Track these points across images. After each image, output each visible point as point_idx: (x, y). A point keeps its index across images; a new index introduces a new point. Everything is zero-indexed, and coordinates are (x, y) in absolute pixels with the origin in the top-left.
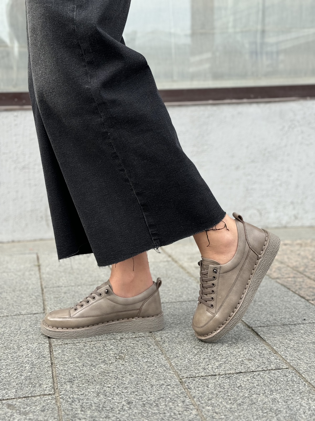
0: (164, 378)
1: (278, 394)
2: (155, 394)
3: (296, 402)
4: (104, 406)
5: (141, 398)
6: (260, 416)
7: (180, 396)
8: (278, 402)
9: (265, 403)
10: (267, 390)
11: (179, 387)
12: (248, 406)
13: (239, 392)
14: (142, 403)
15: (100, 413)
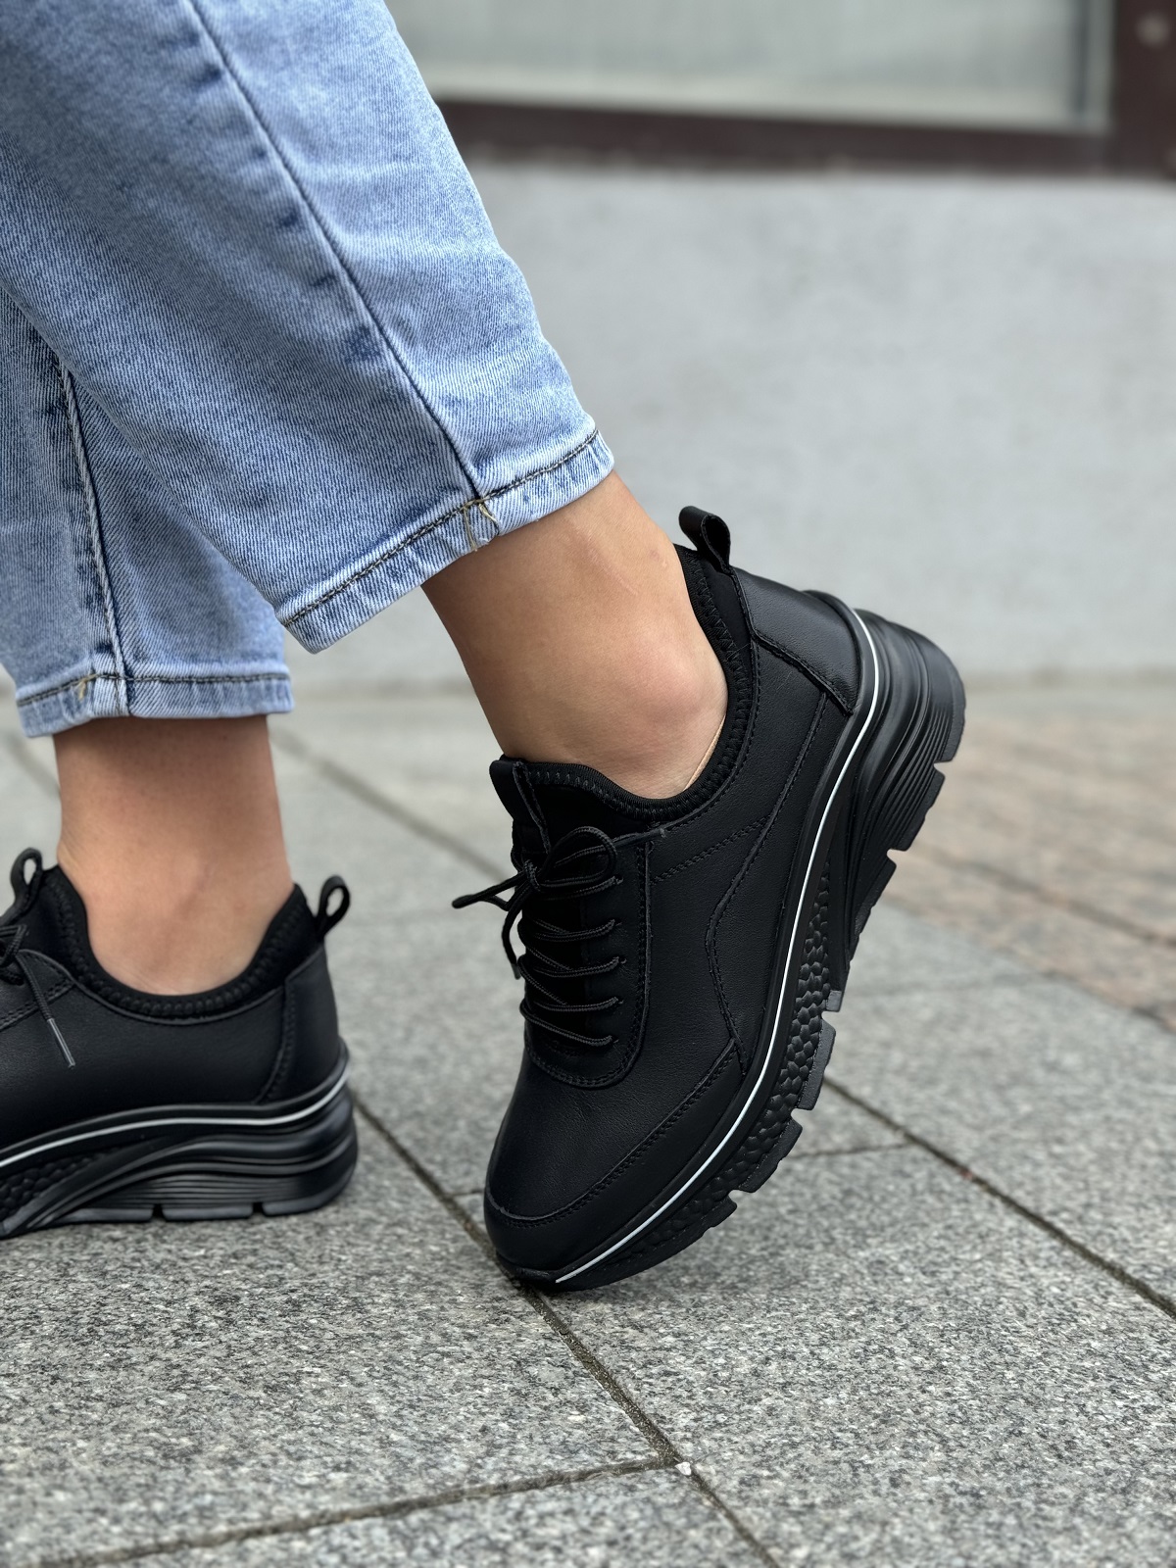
0: (373, 1197)
1: (888, 1245)
2: (339, 1260)
3: (976, 1273)
4: (99, 1320)
5: (276, 1280)
6: (833, 1333)
7: (460, 1265)
8: (901, 1274)
9: (841, 1280)
10: (839, 1230)
11: (447, 1228)
12: (770, 1294)
13: (721, 1240)
14: (285, 1298)
15: (81, 1348)
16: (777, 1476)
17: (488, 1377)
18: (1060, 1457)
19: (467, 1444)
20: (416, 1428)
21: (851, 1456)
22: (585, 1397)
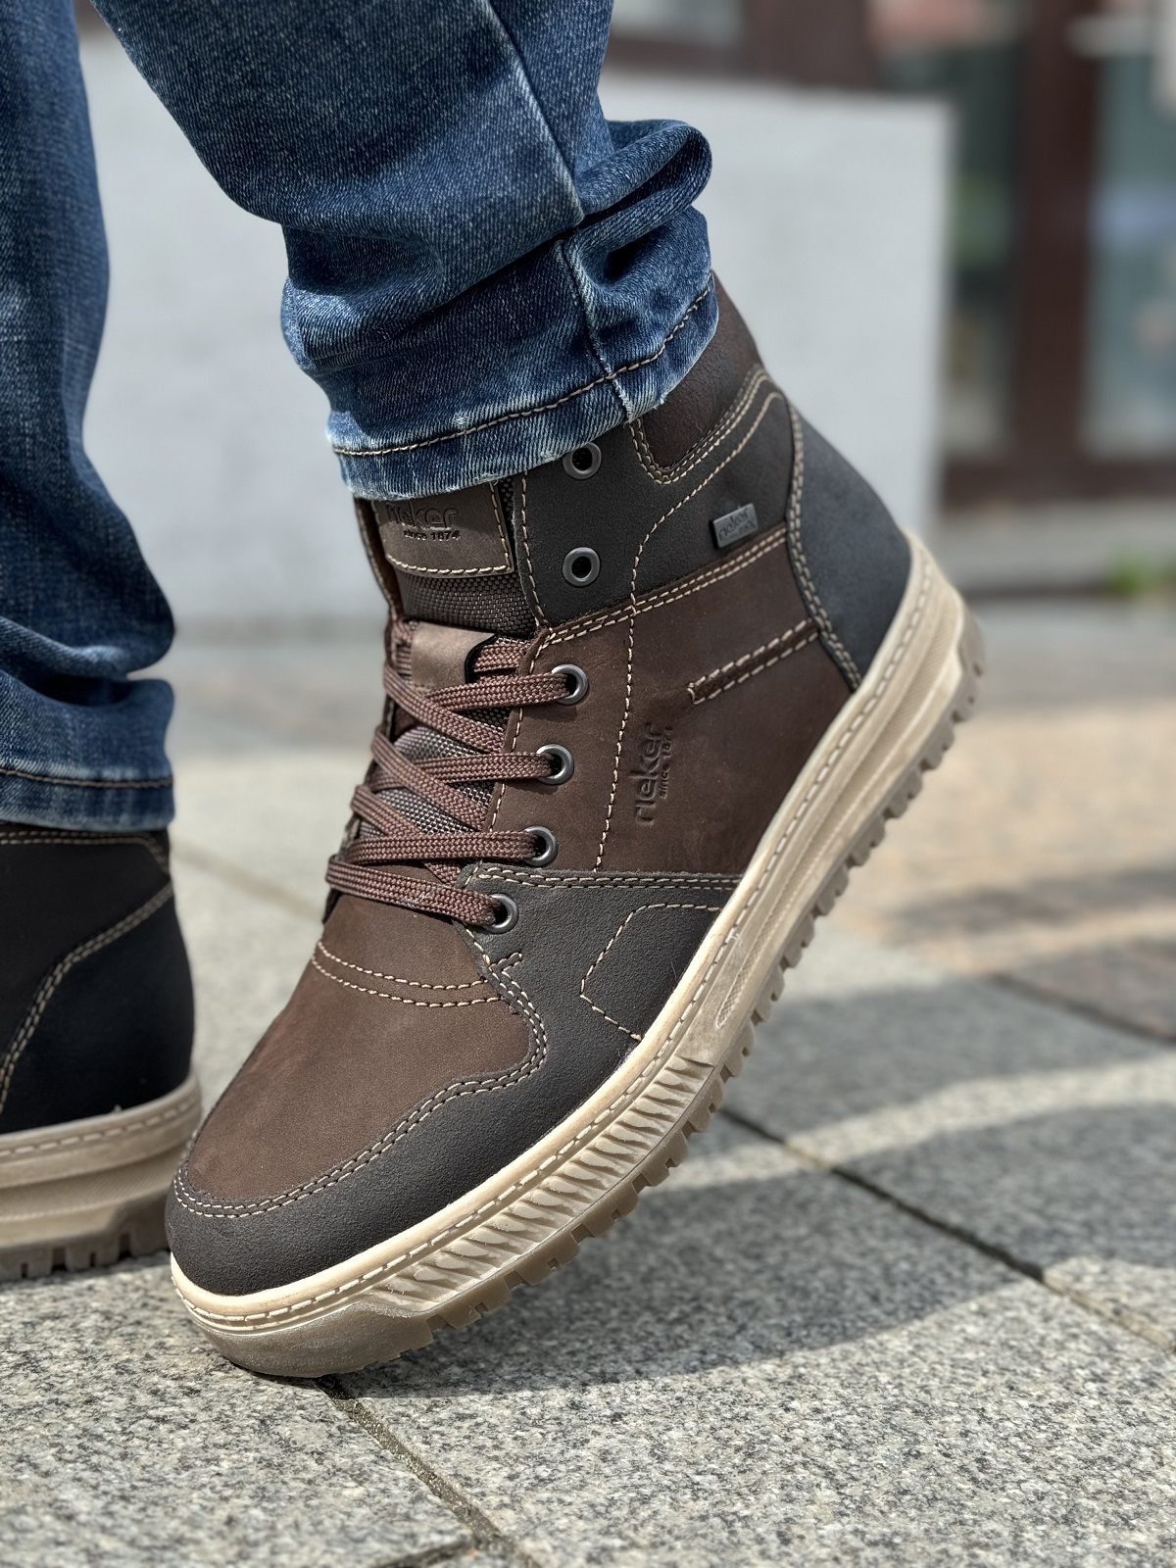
3: (808, 1251)
6: (657, 1344)
8: (719, 1262)
9: (650, 1274)
12: (569, 1303)
16: (634, 1545)
17: (224, 1446)
18: (974, 1480)
19: (213, 1546)
20: (134, 1530)
21: (719, 1507)
22: (360, 1460)
